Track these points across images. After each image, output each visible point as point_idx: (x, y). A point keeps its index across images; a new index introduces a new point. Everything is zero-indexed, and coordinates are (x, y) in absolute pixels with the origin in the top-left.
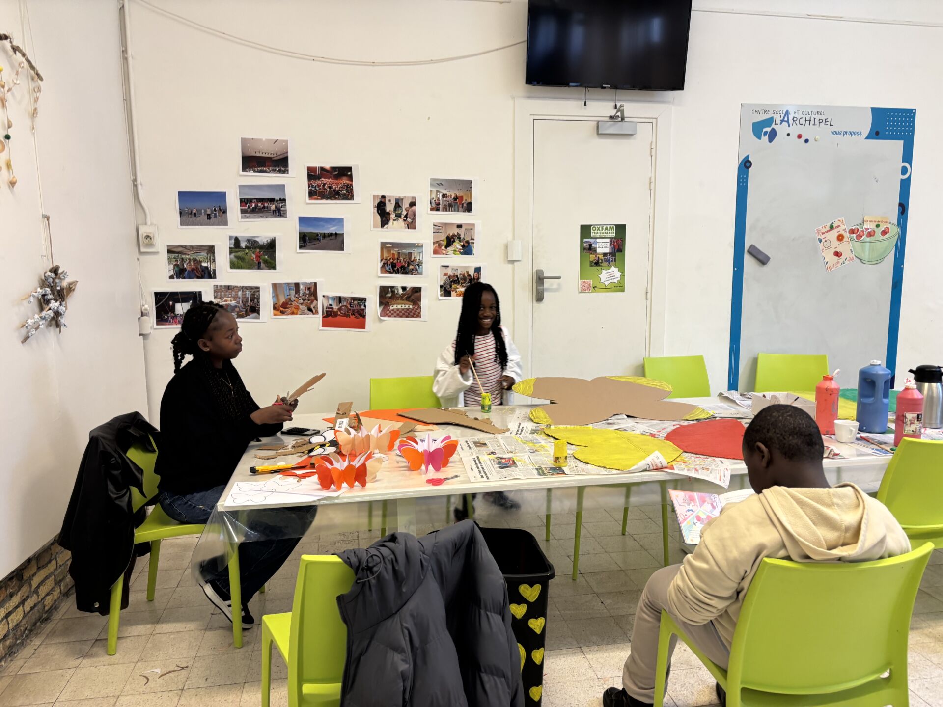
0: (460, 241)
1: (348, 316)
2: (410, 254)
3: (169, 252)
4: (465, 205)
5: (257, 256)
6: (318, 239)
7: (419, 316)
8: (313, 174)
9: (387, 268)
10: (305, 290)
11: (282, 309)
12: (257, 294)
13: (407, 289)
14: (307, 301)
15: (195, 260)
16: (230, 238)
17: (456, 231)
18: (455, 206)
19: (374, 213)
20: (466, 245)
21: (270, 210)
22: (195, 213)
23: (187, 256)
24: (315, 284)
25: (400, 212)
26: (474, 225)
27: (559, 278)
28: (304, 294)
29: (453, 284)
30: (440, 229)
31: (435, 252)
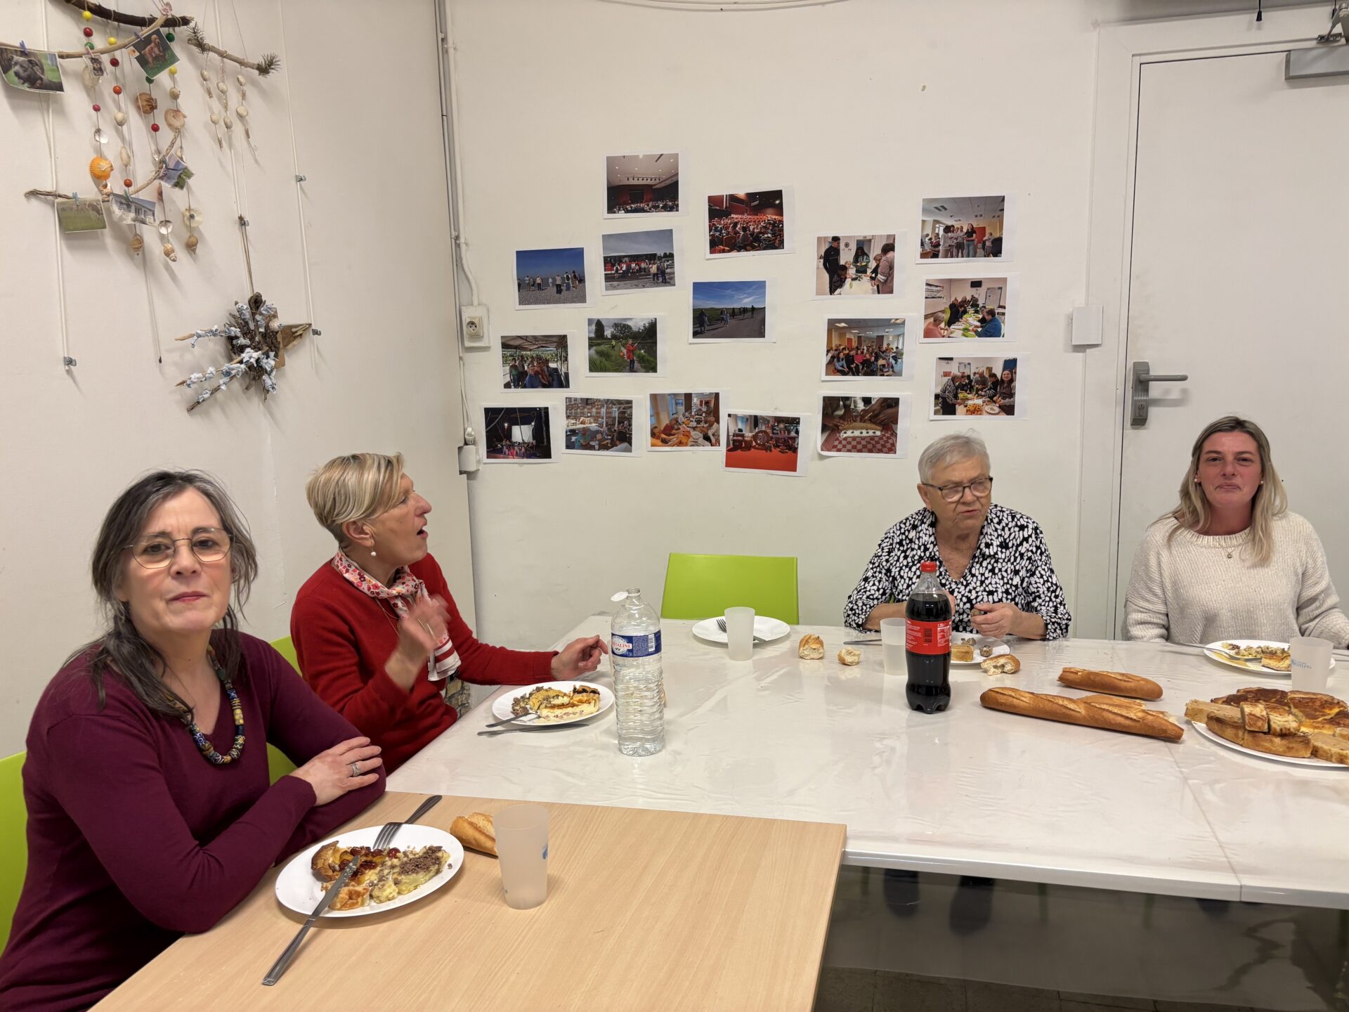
0: (977, 312)
1: (767, 449)
2: (881, 338)
3: (505, 346)
4: (988, 244)
5: (629, 351)
6: (723, 318)
7: (892, 449)
8: (719, 208)
9: (838, 366)
10: (701, 405)
11: (663, 436)
12: (628, 411)
13: (873, 403)
14: (702, 424)
15: (539, 358)
16: (590, 322)
17: (968, 293)
18: (968, 246)
19: (818, 268)
20: (988, 318)
21: (650, 275)
22: (539, 284)
23: (528, 353)
24: (717, 395)
25: (864, 264)
26: (1004, 280)
27: (1184, 378)
28: (699, 412)
29: (959, 391)
30: (938, 291)
31: (928, 334)
